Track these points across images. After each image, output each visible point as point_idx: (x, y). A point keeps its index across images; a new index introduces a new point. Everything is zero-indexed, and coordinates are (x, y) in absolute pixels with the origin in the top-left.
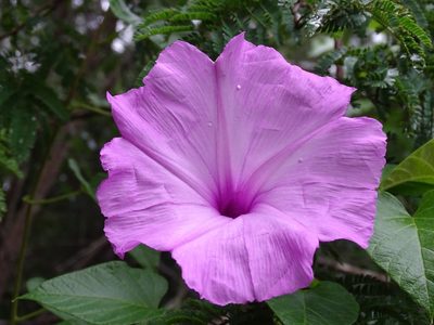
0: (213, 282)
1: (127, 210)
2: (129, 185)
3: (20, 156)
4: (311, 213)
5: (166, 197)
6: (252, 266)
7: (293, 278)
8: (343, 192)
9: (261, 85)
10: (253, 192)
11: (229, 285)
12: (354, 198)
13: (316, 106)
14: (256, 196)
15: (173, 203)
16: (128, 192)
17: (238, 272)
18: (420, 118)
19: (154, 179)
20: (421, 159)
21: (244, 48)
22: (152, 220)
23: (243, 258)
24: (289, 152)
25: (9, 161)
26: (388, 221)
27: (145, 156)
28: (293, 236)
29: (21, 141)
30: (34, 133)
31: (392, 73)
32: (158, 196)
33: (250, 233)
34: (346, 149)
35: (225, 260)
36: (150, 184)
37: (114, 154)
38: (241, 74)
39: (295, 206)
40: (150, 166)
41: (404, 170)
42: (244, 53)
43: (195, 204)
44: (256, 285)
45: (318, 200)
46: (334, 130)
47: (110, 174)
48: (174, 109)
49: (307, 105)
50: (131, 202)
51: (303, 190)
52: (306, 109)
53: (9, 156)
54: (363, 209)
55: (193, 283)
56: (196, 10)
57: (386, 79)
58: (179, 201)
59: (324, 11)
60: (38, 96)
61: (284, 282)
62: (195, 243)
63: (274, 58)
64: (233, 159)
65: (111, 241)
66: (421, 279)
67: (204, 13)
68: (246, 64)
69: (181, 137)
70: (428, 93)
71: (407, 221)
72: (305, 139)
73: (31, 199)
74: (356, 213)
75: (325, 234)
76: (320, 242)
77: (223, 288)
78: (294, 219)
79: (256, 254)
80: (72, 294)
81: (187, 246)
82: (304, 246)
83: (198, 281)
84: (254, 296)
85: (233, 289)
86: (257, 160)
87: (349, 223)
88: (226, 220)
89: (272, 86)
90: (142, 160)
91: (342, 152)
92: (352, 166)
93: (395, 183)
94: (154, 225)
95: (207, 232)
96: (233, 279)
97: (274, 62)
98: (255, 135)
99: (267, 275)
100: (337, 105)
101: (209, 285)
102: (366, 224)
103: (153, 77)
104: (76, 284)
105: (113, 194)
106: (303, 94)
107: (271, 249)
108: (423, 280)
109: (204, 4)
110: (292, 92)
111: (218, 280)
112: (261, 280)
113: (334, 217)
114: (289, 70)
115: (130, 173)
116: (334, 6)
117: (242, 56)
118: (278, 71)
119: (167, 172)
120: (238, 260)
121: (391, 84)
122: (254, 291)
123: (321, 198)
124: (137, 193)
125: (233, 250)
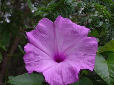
0: (53, 80)
1: (31, 62)
2: (32, 55)
3: (6, 45)
4: (79, 62)
5: (41, 58)
6: (63, 76)
7: (73, 79)
8: (87, 56)
9: (65, 28)
10: (64, 56)
11: (57, 81)
12: (90, 58)
13: (80, 34)
14: (65, 57)
15: (43, 60)
16: (32, 57)
17: (60, 77)
18: (108, 34)
20: (108, 46)
21: (61, 19)
22: (38, 64)
23: (61, 74)
24: (73, 46)
25: (3, 46)
26: (100, 62)
27: (36, 48)
28: (74, 68)
29: (6, 41)
30: (9, 39)
31: (101, 23)
32: (39, 58)
33: (63, 67)
34: (87, 45)
35: (56, 74)
36: (37, 55)
37: (28, 47)
38: (60, 26)
39: (74, 60)
40: (37, 50)
41: (104, 48)
42: (61, 20)
43: (49, 59)
44: (64, 81)
45: (80, 58)
46: (84, 40)
47: (27, 53)
48: (43, 35)
49: (77, 33)
50: (32, 60)
51: (77, 56)
53: (3, 45)
54: (92, 60)
55: (48, 81)
56: (50, 8)
57: (99, 25)
58: (45, 59)
59: (82, 9)
60: (10, 29)
61: (71, 80)
62: (49, 70)
63: (69, 21)
64: (59, 47)
65: (27, 70)
66: (108, 77)
67: (52, 8)
68: (61, 23)
69: (45, 42)
70: (111, 27)
71: (105, 62)
72: (77, 42)
73: (9, 55)
74: (90, 62)
75: (82, 67)
76: (80, 70)
78: (74, 63)
79: (64, 73)
80: (19, 81)
81: (46, 71)
82: (76, 71)
83: (49, 80)
84: (64, 83)
85: (58, 82)
86: (65, 48)
87: (88, 64)
88: (57, 63)
89: (68, 29)
90: (35, 49)
91: (86, 46)
92: (89, 49)
93: (102, 52)
94: (38, 65)
95: (52, 67)
96: (58, 79)
97: (69, 22)
98: (64, 41)
99: (67, 78)
100: (85, 33)
101: (52, 81)
102: (93, 64)
103: (38, 27)
104: (20, 79)
105: (28, 58)
106: (76, 31)
107: (68, 71)
108: (109, 77)
109: (52, 6)
110: (73, 30)
111: (54, 80)
112: (66, 79)
113: (84, 63)
114: (73, 24)
115: (32, 52)
116: (85, 7)
117: (60, 21)
118: (70, 25)
119: (42, 52)
120: (60, 74)
121: (101, 26)
122: (63, 82)
123: (81, 58)
124: (34, 57)
125: (59, 72)
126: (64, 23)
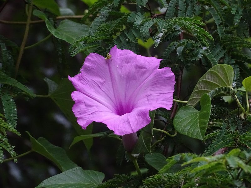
1: (84, 115)
2: (82, 107)
4: (151, 104)
5: (97, 109)
6: (131, 123)
8: (161, 95)
9: (126, 64)
11: (124, 130)
12: (165, 96)
13: (147, 68)
15: (100, 111)
16: (83, 109)
19: (92, 104)
21: (117, 52)
23: (128, 122)
27: (87, 96)
32: (94, 109)
35: (121, 124)
36: (90, 106)
37: (76, 96)
38: (118, 61)
39: (145, 104)
40: (89, 100)
44: (133, 128)
45: (152, 99)
46: (155, 74)
47: (76, 102)
49: (145, 68)
50: (85, 112)
51: (147, 98)
52: (145, 69)
54: (168, 99)
55: (111, 128)
63: (130, 53)
68: (119, 57)
69: (99, 89)
74: (166, 101)
77: (122, 130)
89: (130, 64)
90: (86, 98)
96: (125, 128)
97: (130, 55)
99: (136, 125)
100: (155, 66)
105: (78, 110)
111: (120, 129)
113: (158, 103)
114: (136, 57)
115: (82, 102)
117: (117, 55)
118: (131, 58)
120: (126, 123)
122: (132, 130)
123: (154, 99)
124: (86, 109)
125: (124, 120)
126: (122, 56)
